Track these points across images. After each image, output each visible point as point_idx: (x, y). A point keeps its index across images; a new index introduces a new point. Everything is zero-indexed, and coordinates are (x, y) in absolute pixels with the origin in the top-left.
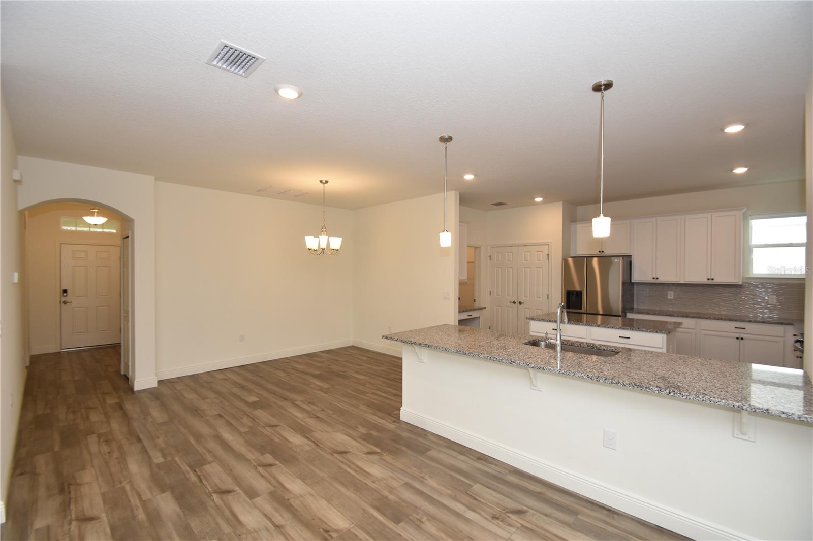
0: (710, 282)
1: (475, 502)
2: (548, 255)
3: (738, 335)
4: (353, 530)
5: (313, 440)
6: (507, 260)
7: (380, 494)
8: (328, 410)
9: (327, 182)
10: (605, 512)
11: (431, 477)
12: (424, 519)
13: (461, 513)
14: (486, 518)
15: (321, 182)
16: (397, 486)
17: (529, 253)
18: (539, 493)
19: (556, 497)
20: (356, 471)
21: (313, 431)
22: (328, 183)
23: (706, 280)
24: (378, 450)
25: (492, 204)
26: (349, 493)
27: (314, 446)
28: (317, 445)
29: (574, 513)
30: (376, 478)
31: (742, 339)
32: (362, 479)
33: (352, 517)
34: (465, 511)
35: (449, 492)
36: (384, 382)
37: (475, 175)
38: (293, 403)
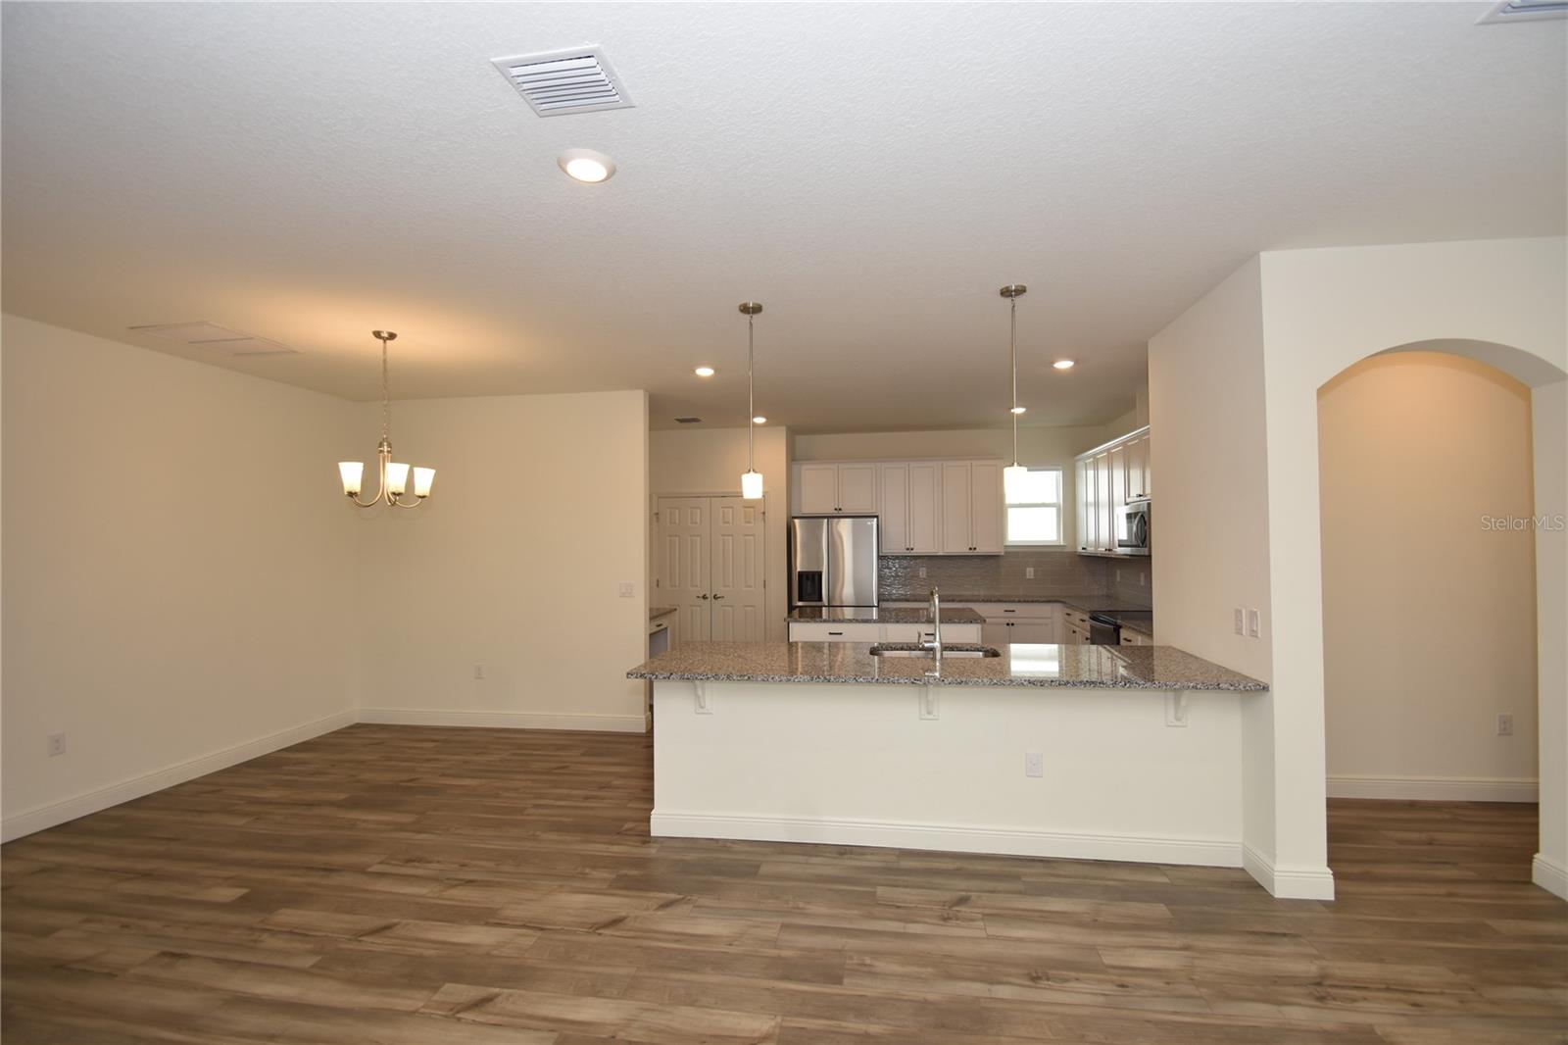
0: (971, 553)
1: (900, 911)
2: (764, 513)
3: (1007, 621)
4: (785, 1024)
5: (522, 923)
6: (689, 521)
7: (767, 957)
8: (474, 862)
9: (392, 336)
10: (1039, 864)
11: (808, 903)
12: (868, 961)
13: (902, 931)
14: (938, 925)
15: (377, 334)
16: (776, 935)
17: (731, 510)
18: (957, 870)
19: (979, 866)
20: (679, 941)
21: (498, 909)
22: (396, 339)
23: (968, 550)
24: (673, 896)
25: (678, 420)
26: (713, 978)
27: (539, 934)
28: (542, 929)
29: (1017, 877)
30: (727, 937)
31: (1013, 624)
32: (707, 949)
33: (762, 1008)
34: (904, 927)
35: (855, 912)
36: (533, 781)
37: (716, 370)
38: (362, 870)
